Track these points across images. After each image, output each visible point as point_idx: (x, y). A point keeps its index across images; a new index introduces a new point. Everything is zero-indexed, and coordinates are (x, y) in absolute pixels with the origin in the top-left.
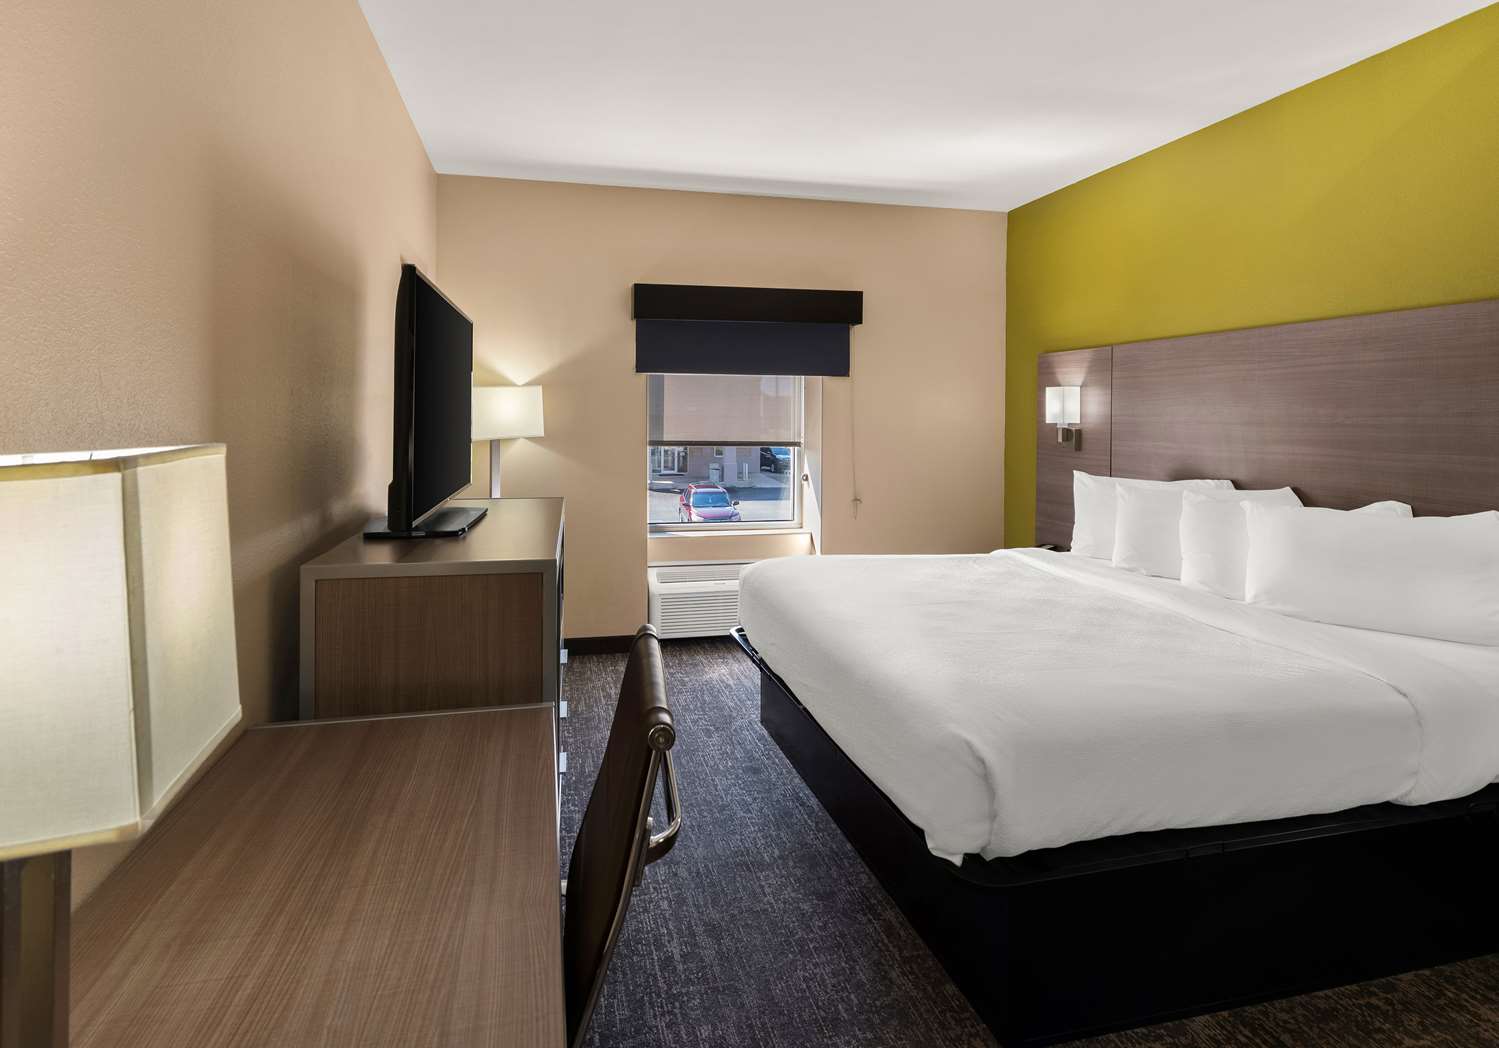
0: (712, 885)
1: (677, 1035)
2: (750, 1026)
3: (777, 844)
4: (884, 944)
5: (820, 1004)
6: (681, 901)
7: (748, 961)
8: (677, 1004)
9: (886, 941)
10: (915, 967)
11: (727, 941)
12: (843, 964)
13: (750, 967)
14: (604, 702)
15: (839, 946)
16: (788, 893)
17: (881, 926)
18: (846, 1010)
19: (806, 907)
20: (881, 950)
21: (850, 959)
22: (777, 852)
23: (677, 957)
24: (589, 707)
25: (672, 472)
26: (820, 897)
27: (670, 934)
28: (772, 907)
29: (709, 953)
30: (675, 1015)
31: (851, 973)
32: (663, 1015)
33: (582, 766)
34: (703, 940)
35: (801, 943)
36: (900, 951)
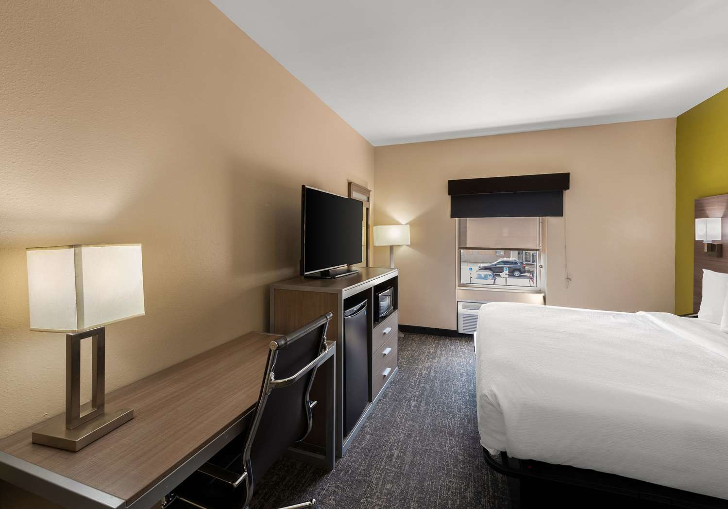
0: (426, 435)
1: (378, 483)
2: (407, 493)
3: (464, 428)
4: (488, 486)
5: (442, 497)
6: (409, 436)
7: (422, 468)
8: (385, 472)
9: (490, 485)
10: (496, 501)
11: (418, 458)
12: (463, 486)
13: (421, 470)
14: (426, 354)
15: (466, 478)
16: (456, 449)
17: (491, 478)
18: (452, 504)
19: (460, 458)
20: (484, 488)
21: (468, 485)
22: (462, 432)
23: (395, 456)
24: (419, 355)
25: (529, 263)
26: (469, 455)
27: (397, 447)
28: (445, 452)
29: (408, 459)
30: (382, 476)
31: (464, 491)
32: (377, 473)
33: (403, 376)
34: (409, 454)
35: (449, 470)
36: (494, 492)
